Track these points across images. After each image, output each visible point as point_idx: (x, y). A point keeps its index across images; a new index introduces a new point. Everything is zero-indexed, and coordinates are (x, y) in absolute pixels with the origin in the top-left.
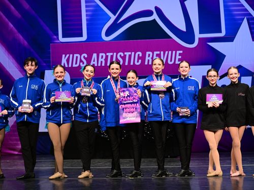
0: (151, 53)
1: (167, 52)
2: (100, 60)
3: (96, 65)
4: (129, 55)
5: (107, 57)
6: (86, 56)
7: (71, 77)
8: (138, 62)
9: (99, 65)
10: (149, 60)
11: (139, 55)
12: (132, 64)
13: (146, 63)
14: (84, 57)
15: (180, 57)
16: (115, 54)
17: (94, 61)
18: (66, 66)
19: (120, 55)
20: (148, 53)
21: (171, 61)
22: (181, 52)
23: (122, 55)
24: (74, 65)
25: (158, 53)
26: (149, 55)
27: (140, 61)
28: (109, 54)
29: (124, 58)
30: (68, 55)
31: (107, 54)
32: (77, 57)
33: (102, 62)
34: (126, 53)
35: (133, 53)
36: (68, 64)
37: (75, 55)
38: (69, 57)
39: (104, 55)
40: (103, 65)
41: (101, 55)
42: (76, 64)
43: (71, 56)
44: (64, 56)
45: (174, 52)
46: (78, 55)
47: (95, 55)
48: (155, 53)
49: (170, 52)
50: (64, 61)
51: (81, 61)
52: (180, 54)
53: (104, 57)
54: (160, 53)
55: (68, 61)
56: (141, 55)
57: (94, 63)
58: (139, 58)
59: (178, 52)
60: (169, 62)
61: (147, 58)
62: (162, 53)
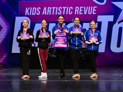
0: (78, 8)
1: (87, 7)
2: (48, 11)
3: (46, 14)
4: (65, 8)
5: (52, 9)
6: (40, 9)
7: (31, 21)
8: (70, 13)
9: (48, 14)
10: (77, 12)
11: (71, 8)
12: (67, 14)
13: (75, 13)
14: (39, 9)
15: (95, 10)
16: (57, 8)
17: (45, 12)
18: (28, 14)
19: (60, 9)
20: (76, 8)
21: (90, 12)
22: (96, 7)
23: (61, 8)
24: (33, 14)
25: (83, 7)
26: (77, 9)
27: (72, 12)
28: (54, 8)
29: (62, 10)
30: (29, 8)
31: (53, 8)
32: (34, 9)
33: (49, 12)
34: (63, 7)
35: (68, 8)
36: (29, 13)
37: (34, 8)
38: (30, 9)
39: (50, 8)
40: (50, 14)
41: (49, 8)
42: (34, 13)
43: (31, 8)
44: (27, 8)
45: (92, 7)
46: (35, 8)
47: (45, 8)
48: (81, 7)
49: (89, 7)
50: (27, 11)
51: (37, 12)
52: (95, 9)
53: (51, 10)
54: (84, 7)
55: (29, 11)
56: (72, 9)
57: (45, 13)
58: (71, 10)
59: (94, 7)
60: (89, 13)
61: (76, 11)
62: (85, 7)
